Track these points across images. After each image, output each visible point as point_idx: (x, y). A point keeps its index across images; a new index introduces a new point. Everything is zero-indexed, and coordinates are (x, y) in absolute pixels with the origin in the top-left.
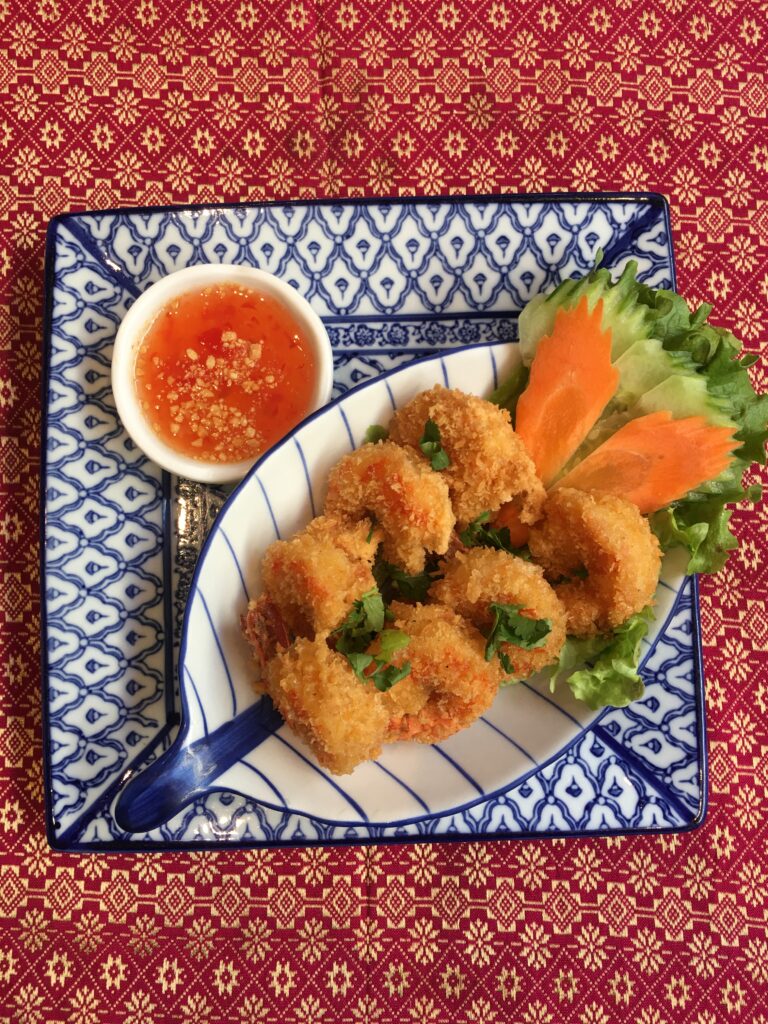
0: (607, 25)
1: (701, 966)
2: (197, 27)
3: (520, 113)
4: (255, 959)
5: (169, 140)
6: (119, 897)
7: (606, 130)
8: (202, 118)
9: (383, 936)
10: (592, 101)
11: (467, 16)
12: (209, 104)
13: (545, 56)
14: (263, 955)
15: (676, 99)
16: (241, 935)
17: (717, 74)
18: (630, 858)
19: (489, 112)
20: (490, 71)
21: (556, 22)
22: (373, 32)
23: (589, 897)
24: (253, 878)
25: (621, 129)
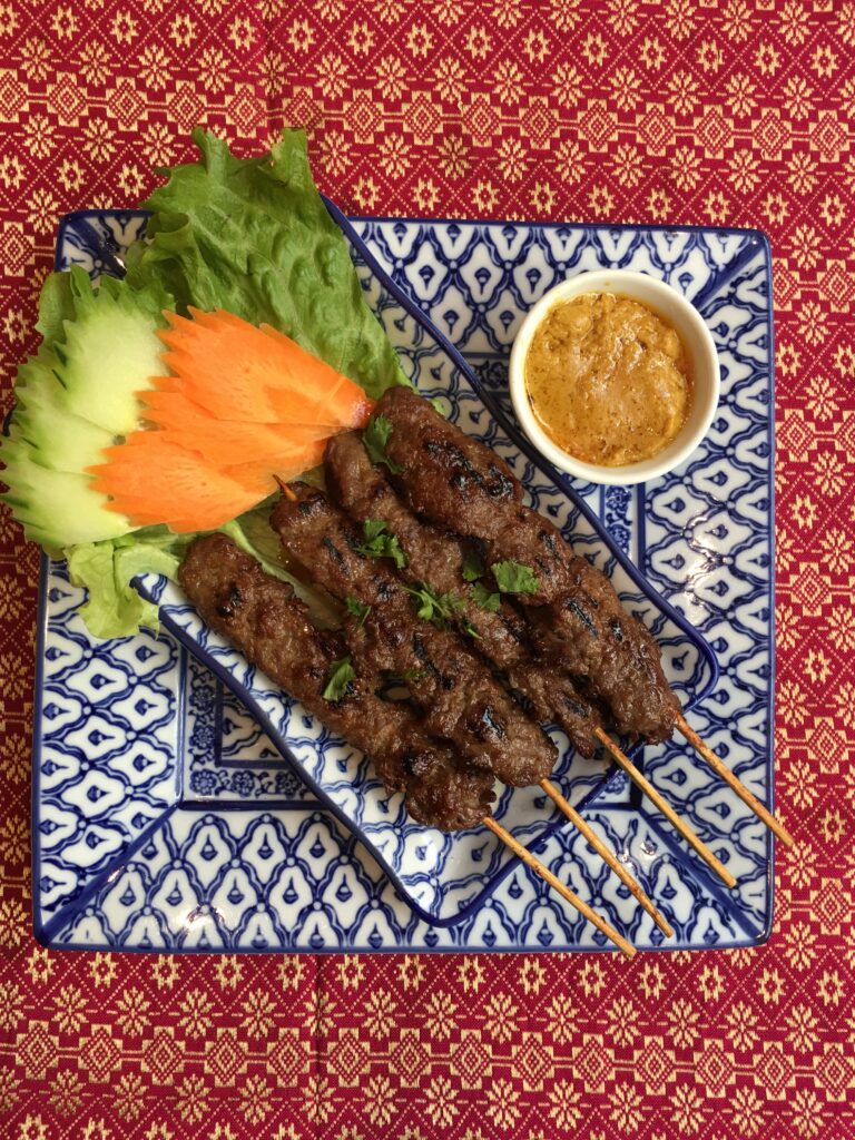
0: (603, 54)
1: (685, 1121)
2: (124, 41)
3: (501, 159)
4: (191, 1120)
5: (90, 177)
6: (38, 1050)
7: (600, 180)
8: (129, 153)
9: (333, 1095)
10: (583, 146)
11: (442, 41)
12: (136, 136)
13: (530, 91)
14: (200, 1116)
15: (681, 142)
16: (177, 1094)
17: (727, 110)
18: (610, 1006)
19: (465, 157)
20: (467, 108)
21: (545, 51)
22: (331, 56)
23: (562, 1050)
24: (188, 1030)
25: (616, 179)
